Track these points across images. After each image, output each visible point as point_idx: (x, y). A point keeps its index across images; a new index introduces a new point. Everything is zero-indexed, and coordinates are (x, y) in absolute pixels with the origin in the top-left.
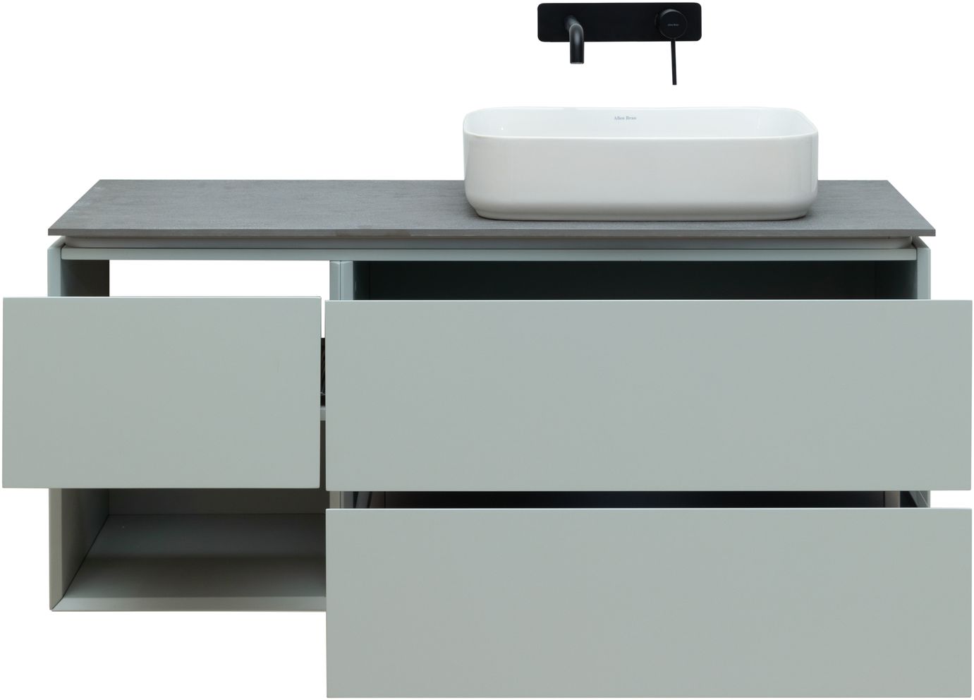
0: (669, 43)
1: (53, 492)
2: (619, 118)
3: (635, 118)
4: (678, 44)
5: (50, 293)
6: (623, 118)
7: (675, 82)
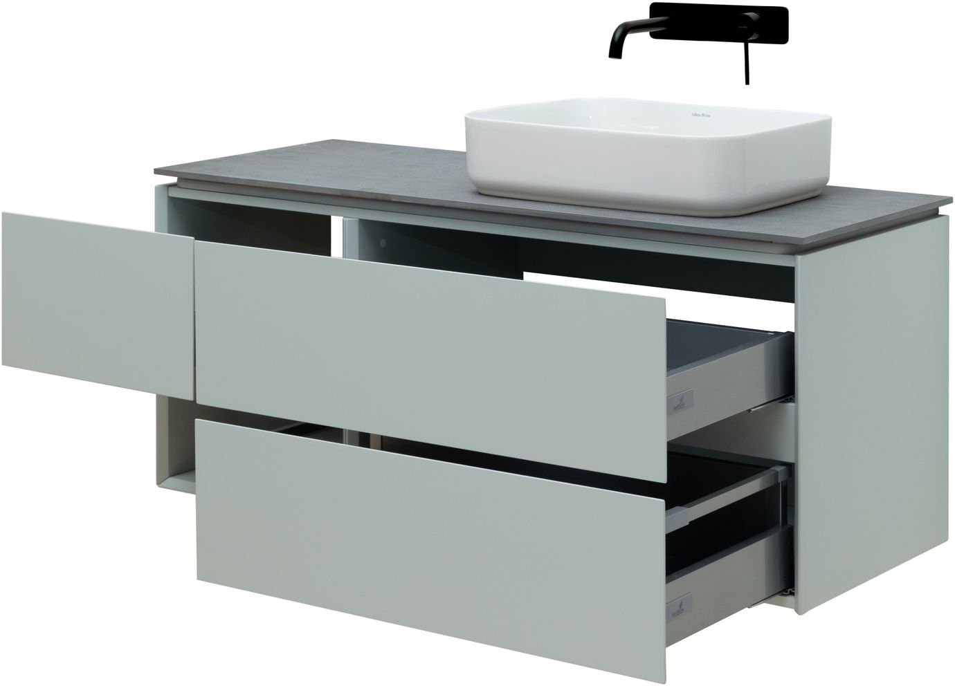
0: (742, 45)
1: (160, 399)
2: (696, 115)
3: (709, 116)
4: (751, 45)
5: (157, 229)
6: (699, 115)
7: (747, 82)
